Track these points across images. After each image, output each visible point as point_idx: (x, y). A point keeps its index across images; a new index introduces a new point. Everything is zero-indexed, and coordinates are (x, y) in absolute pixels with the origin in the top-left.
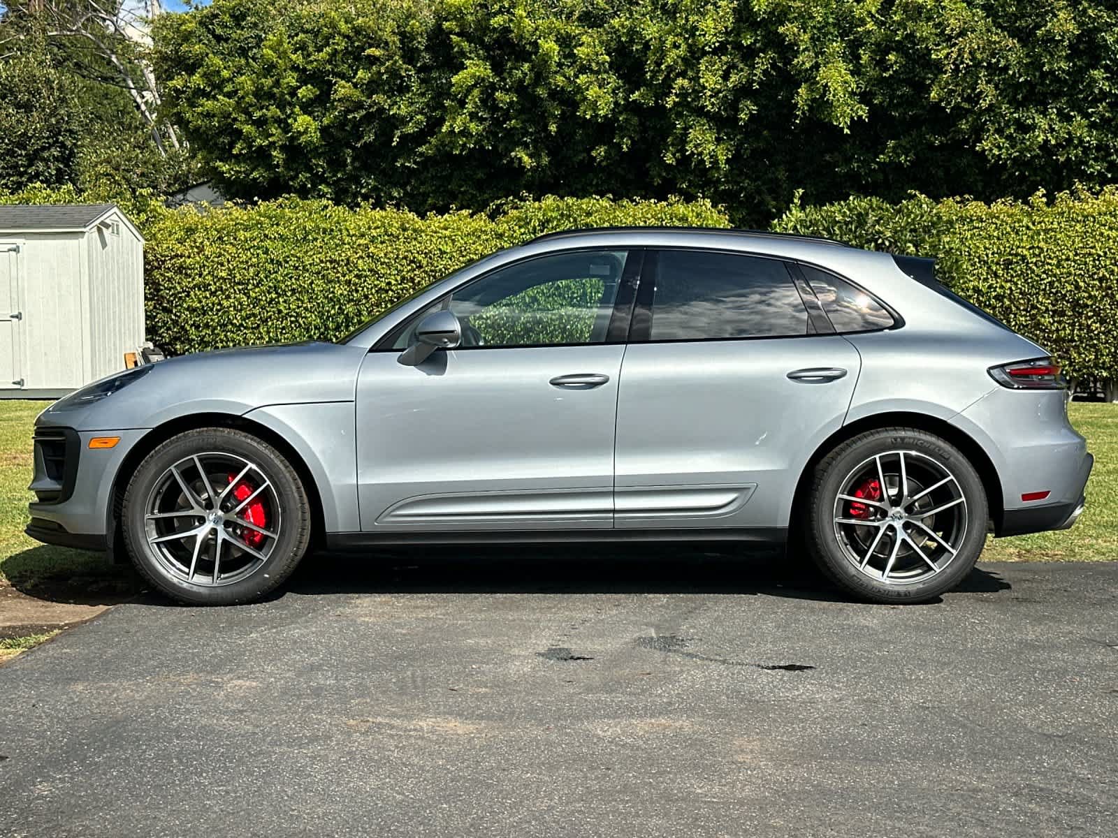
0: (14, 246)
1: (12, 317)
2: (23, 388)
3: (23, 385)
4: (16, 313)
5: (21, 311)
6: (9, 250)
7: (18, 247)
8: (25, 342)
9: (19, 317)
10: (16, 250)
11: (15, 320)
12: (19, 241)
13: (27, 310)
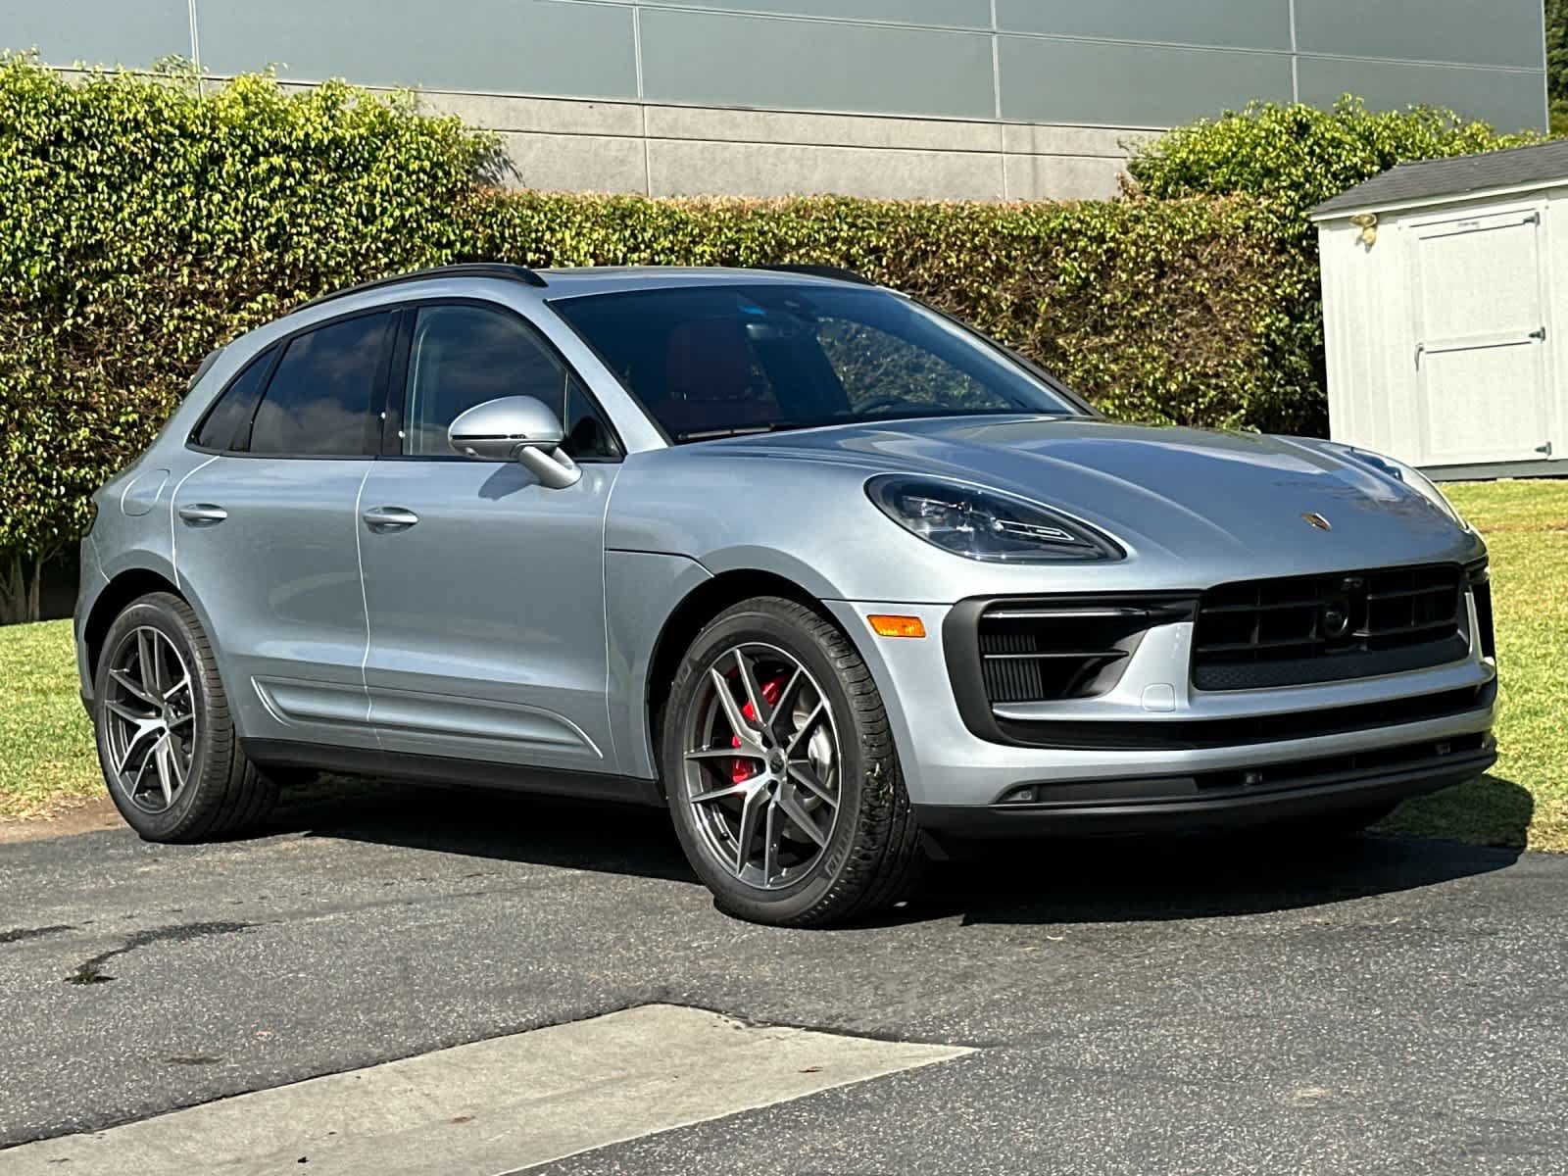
0: (1532, 214)
1: (1532, 336)
2: (1550, 458)
3: (1550, 453)
4: (1537, 329)
5: (1545, 325)
6: (1526, 221)
7: (1537, 214)
8: (1553, 378)
9: (1540, 335)
10: (1534, 220)
11: (1536, 341)
12: (1539, 204)
13: (1554, 323)
